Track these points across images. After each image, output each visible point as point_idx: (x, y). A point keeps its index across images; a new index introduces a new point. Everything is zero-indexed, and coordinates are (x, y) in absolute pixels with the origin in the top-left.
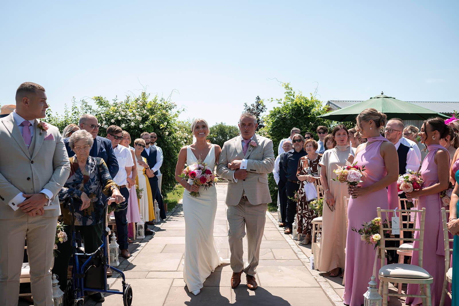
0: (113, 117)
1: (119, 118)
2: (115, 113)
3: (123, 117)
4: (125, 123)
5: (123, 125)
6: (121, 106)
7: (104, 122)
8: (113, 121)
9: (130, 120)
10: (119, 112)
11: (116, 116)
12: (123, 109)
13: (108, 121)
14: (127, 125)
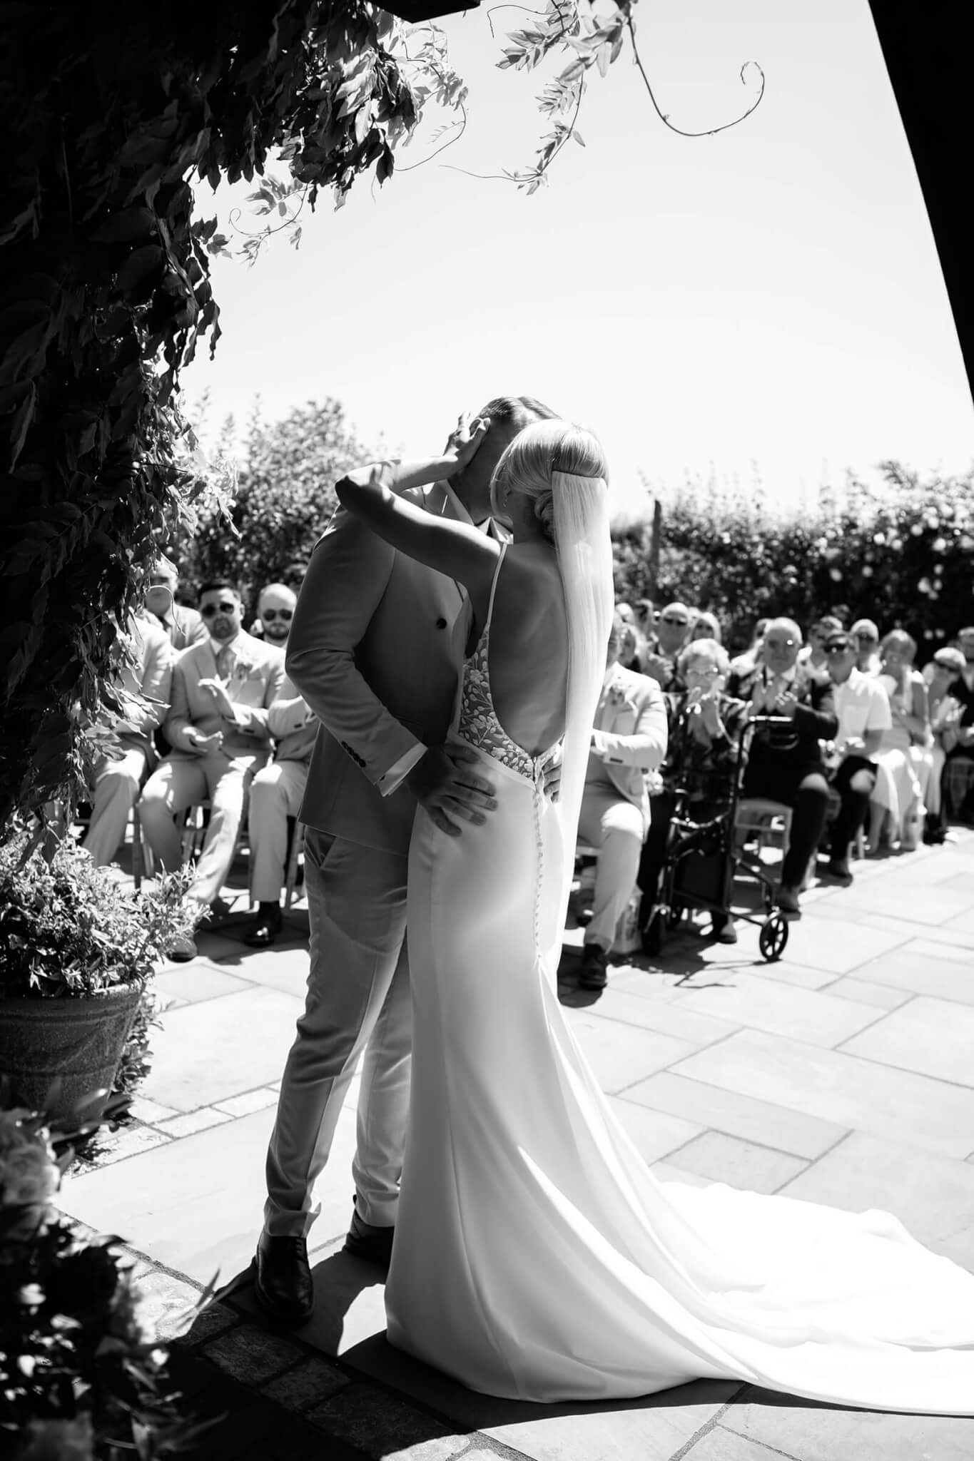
0: (917, 518)
1: (934, 523)
2: (925, 509)
3: (944, 522)
4: (946, 539)
5: (940, 544)
6: (947, 488)
7: (893, 533)
8: (917, 530)
9: (962, 531)
10: (937, 507)
11: (925, 516)
12: (948, 496)
13: (904, 528)
14: (951, 543)
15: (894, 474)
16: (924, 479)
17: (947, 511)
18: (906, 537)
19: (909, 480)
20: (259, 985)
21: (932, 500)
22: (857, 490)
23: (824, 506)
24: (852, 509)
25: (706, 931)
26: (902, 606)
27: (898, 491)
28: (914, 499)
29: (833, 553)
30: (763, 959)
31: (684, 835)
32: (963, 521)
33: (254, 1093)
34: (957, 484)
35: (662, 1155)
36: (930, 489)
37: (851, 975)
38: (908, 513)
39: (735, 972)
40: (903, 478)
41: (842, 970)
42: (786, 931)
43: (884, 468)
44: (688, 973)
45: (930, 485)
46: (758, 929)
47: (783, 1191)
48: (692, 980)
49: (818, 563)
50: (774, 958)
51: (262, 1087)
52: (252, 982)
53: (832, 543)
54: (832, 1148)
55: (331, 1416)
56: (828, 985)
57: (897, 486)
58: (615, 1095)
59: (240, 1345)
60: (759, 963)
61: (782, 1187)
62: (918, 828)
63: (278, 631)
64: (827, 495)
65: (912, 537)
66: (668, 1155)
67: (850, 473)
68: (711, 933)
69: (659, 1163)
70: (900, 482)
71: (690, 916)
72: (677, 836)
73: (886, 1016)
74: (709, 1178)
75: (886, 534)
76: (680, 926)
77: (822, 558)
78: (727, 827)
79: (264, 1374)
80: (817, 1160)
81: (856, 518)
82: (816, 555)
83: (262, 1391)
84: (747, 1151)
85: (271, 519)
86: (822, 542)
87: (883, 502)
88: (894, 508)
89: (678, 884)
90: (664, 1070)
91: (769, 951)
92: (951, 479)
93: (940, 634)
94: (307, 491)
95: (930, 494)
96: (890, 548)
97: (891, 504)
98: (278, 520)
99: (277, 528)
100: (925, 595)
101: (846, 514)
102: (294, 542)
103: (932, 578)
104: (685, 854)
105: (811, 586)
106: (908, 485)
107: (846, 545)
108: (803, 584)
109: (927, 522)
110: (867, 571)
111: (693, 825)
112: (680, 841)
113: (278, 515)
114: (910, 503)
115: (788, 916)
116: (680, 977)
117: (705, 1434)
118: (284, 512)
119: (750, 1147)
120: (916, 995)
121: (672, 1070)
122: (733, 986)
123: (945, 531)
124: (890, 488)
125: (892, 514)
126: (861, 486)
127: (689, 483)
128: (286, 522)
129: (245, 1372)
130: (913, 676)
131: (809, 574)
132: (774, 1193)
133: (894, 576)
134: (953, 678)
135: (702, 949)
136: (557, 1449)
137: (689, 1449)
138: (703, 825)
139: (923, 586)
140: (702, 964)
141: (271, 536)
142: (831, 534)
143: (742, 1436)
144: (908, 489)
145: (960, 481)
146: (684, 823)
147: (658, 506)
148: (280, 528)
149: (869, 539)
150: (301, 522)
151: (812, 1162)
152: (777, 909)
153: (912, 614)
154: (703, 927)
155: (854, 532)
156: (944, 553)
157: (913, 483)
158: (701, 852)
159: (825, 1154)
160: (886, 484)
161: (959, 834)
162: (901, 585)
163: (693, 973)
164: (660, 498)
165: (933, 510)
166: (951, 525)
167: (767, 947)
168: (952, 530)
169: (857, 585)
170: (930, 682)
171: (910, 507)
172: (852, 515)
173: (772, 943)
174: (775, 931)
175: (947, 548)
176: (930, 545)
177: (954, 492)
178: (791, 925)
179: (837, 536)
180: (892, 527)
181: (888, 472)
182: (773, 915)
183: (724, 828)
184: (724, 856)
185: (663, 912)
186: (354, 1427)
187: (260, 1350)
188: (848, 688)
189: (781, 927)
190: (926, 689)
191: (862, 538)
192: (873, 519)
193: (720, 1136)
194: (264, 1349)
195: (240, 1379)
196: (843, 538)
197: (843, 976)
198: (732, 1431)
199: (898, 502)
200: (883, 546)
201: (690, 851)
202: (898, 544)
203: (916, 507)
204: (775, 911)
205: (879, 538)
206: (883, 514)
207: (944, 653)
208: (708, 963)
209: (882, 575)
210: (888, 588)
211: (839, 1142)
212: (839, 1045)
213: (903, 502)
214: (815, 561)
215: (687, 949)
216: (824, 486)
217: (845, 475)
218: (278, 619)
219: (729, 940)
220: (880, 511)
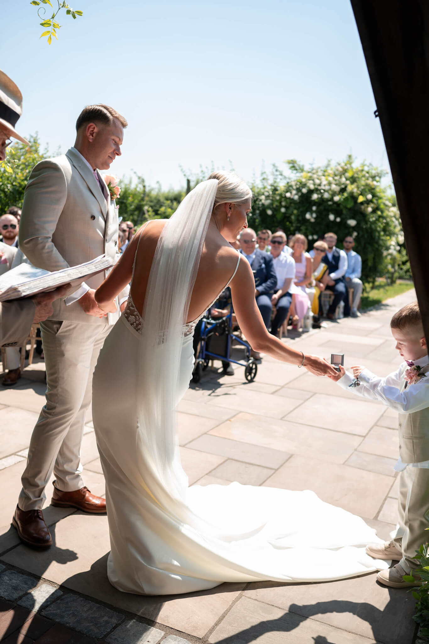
0: (304, 185)
1: (312, 187)
2: (308, 181)
3: (316, 186)
4: (318, 194)
5: (315, 196)
6: (317, 172)
7: (294, 192)
8: (304, 191)
9: (324, 190)
10: (313, 180)
11: (308, 184)
12: (318, 175)
13: (298, 190)
14: (320, 196)
15: (293, 166)
16: (307, 168)
17: (317, 182)
18: (300, 194)
19: (300, 169)
20: (9, 406)
21: (311, 177)
22: (278, 173)
23: (263, 181)
24: (275, 182)
25: (220, 371)
26: (299, 225)
27: (295, 174)
28: (302, 177)
29: (268, 202)
30: (247, 381)
31: (209, 326)
32: (325, 185)
33: (8, 458)
34: (321, 170)
35: (207, 472)
36: (309, 172)
37: (286, 386)
38: (301, 183)
39: (234, 388)
40: (297, 168)
41: (282, 385)
42: (256, 369)
43: (289, 162)
44: (214, 390)
45: (310, 170)
46: (244, 368)
47: (265, 484)
48: (217, 393)
49: (261, 207)
50: (251, 381)
51: (12, 454)
52: (5, 405)
53: (267, 197)
54: (284, 463)
55: (55, 612)
56: (276, 391)
57: (295, 172)
58: (184, 446)
59: (6, 581)
60: (245, 383)
61: (264, 482)
62: (310, 322)
63: (10, 235)
64: (265, 176)
65: (303, 194)
66: (210, 472)
67: (274, 165)
68: (223, 371)
69: (206, 476)
70: (296, 170)
71: (212, 364)
72: (206, 327)
73: (302, 404)
74: (229, 481)
75: (291, 193)
76: (208, 369)
77: (263, 205)
78: (228, 322)
79: (19, 594)
80: (278, 469)
81: (277, 186)
82: (260, 203)
83: (18, 603)
84: (246, 467)
85: (5, 187)
86: (263, 197)
87: (289, 179)
88: (294, 181)
89: (207, 350)
90: (206, 433)
91: (249, 378)
92: (319, 168)
93: (315, 237)
94: (23, 174)
95: (310, 174)
96: (293, 199)
97: (293, 180)
98: (9, 188)
99: (9, 192)
100: (308, 220)
101: (273, 184)
102: (17, 199)
103: (312, 212)
104: (210, 335)
105: (259, 217)
106: (300, 171)
107: (274, 199)
108: (255, 217)
109: (309, 187)
110: (283, 210)
111: (213, 322)
112: (207, 330)
113: (9, 185)
114: (301, 179)
115: (257, 362)
116: (210, 392)
117: (237, 601)
118: (12, 184)
119: (248, 465)
120: (315, 394)
121: (209, 433)
122: (235, 394)
123: (317, 190)
124: (292, 172)
125: (293, 183)
126: (279, 171)
127: (202, 171)
128: (14, 189)
129: (9, 594)
130: (306, 255)
131: (258, 212)
132: (260, 485)
133: (295, 212)
134: (323, 254)
135: (219, 378)
136: (167, 616)
137: (230, 609)
138: (217, 321)
139: (308, 216)
140: (219, 385)
141: (6, 195)
142: (266, 194)
143: (256, 600)
144: (300, 172)
145: (323, 169)
146: (209, 321)
147: (188, 181)
148: (11, 192)
149: (283, 195)
150: (21, 189)
151: (276, 470)
152: (252, 358)
153: (303, 228)
154: (219, 369)
155: (277, 192)
156: (317, 201)
157: (302, 170)
158: (217, 334)
159: (281, 466)
160: (290, 171)
161: (327, 324)
162: (298, 216)
163: (216, 389)
164: (190, 178)
165: (311, 182)
166: (319, 188)
167: (248, 376)
168: (320, 190)
169: (279, 217)
170: (313, 257)
171: (301, 181)
172: (275, 185)
173: (250, 374)
174: (251, 369)
175: (318, 198)
176: (311, 197)
177: (320, 173)
178: (259, 366)
179: (269, 194)
180: (293, 189)
181: (291, 165)
182: (250, 361)
183: (227, 322)
184: (227, 335)
185: (201, 363)
186: (66, 616)
187: (16, 583)
188: (279, 260)
189: (254, 367)
190: (312, 260)
191: (280, 195)
192: (285, 186)
193: (234, 461)
194: (18, 582)
195: (6, 598)
196: (272, 195)
197: (283, 387)
198: (250, 598)
199: (295, 178)
200: (289, 198)
201: (212, 333)
202: (296, 197)
203: (304, 180)
204: (251, 359)
205: (288, 195)
206: (290, 184)
207: (318, 244)
208: (222, 385)
209: (290, 212)
210: (293, 217)
211: (287, 460)
212: (284, 417)
213: (298, 178)
214: (260, 206)
215: (212, 379)
216: (263, 172)
217: (272, 167)
218: (10, 229)
219: (231, 374)
220: (288, 183)
